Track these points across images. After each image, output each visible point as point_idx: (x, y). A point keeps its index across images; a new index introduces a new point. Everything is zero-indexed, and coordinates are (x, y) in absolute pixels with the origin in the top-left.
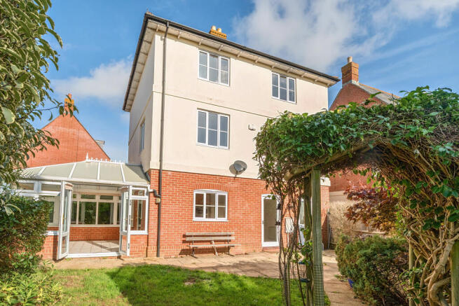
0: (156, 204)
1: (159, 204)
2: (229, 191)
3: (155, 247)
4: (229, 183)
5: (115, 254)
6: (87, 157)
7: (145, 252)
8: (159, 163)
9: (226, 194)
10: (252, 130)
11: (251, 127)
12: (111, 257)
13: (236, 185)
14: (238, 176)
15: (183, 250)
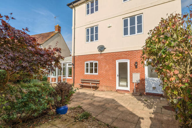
2: (99, 60)
4: (99, 57)
9: (97, 62)
13: (102, 57)
14: (102, 53)
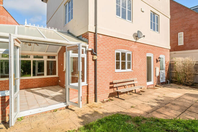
0: (93, 60)
1: (95, 61)
2: (132, 51)
3: (93, 94)
4: (133, 45)
5: (63, 105)
6: (26, 23)
7: (86, 99)
8: (94, 27)
9: (131, 53)
10: (143, 12)
11: (143, 10)
12: (61, 109)
13: (136, 47)
15: (110, 94)
